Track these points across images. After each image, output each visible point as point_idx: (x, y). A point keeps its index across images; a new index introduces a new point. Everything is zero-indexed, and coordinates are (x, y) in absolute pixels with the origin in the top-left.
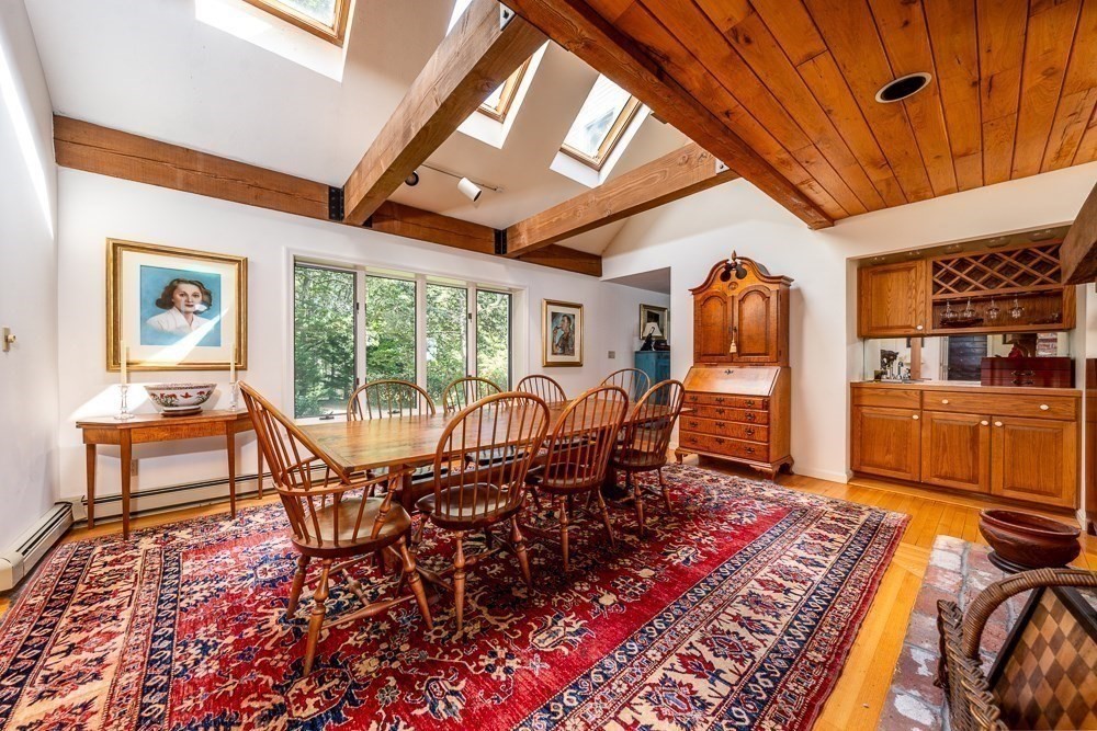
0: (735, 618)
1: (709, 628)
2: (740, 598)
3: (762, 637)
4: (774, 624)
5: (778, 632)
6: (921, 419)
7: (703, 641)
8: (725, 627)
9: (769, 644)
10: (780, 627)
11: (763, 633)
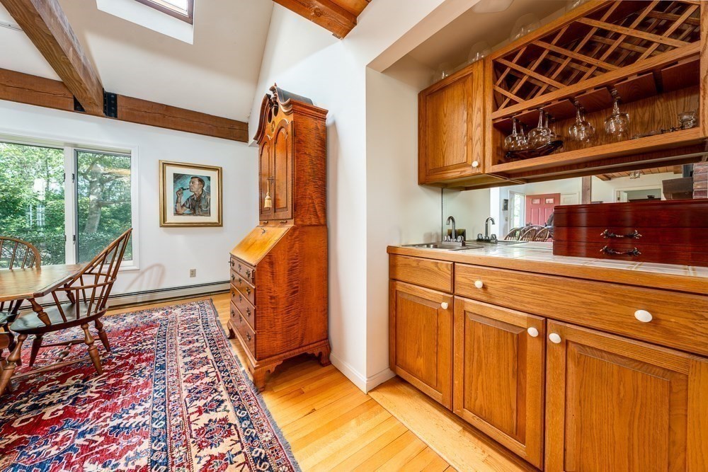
6: (451, 308)
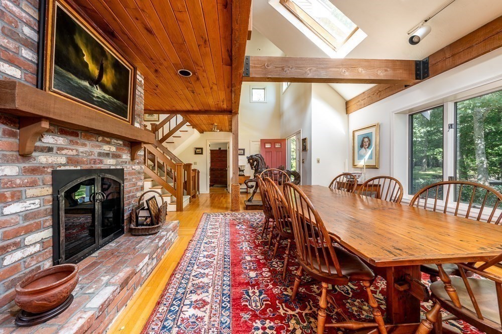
0: (207, 275)
1: (213, 267)
2: (210, 286)
3: (196, 273)
4: (194, 280)
5: (192, 278)
7: (212, 262)
8: (209, 270)
9: (194, 271)
10: (191, 280)
11: (197, 275)
